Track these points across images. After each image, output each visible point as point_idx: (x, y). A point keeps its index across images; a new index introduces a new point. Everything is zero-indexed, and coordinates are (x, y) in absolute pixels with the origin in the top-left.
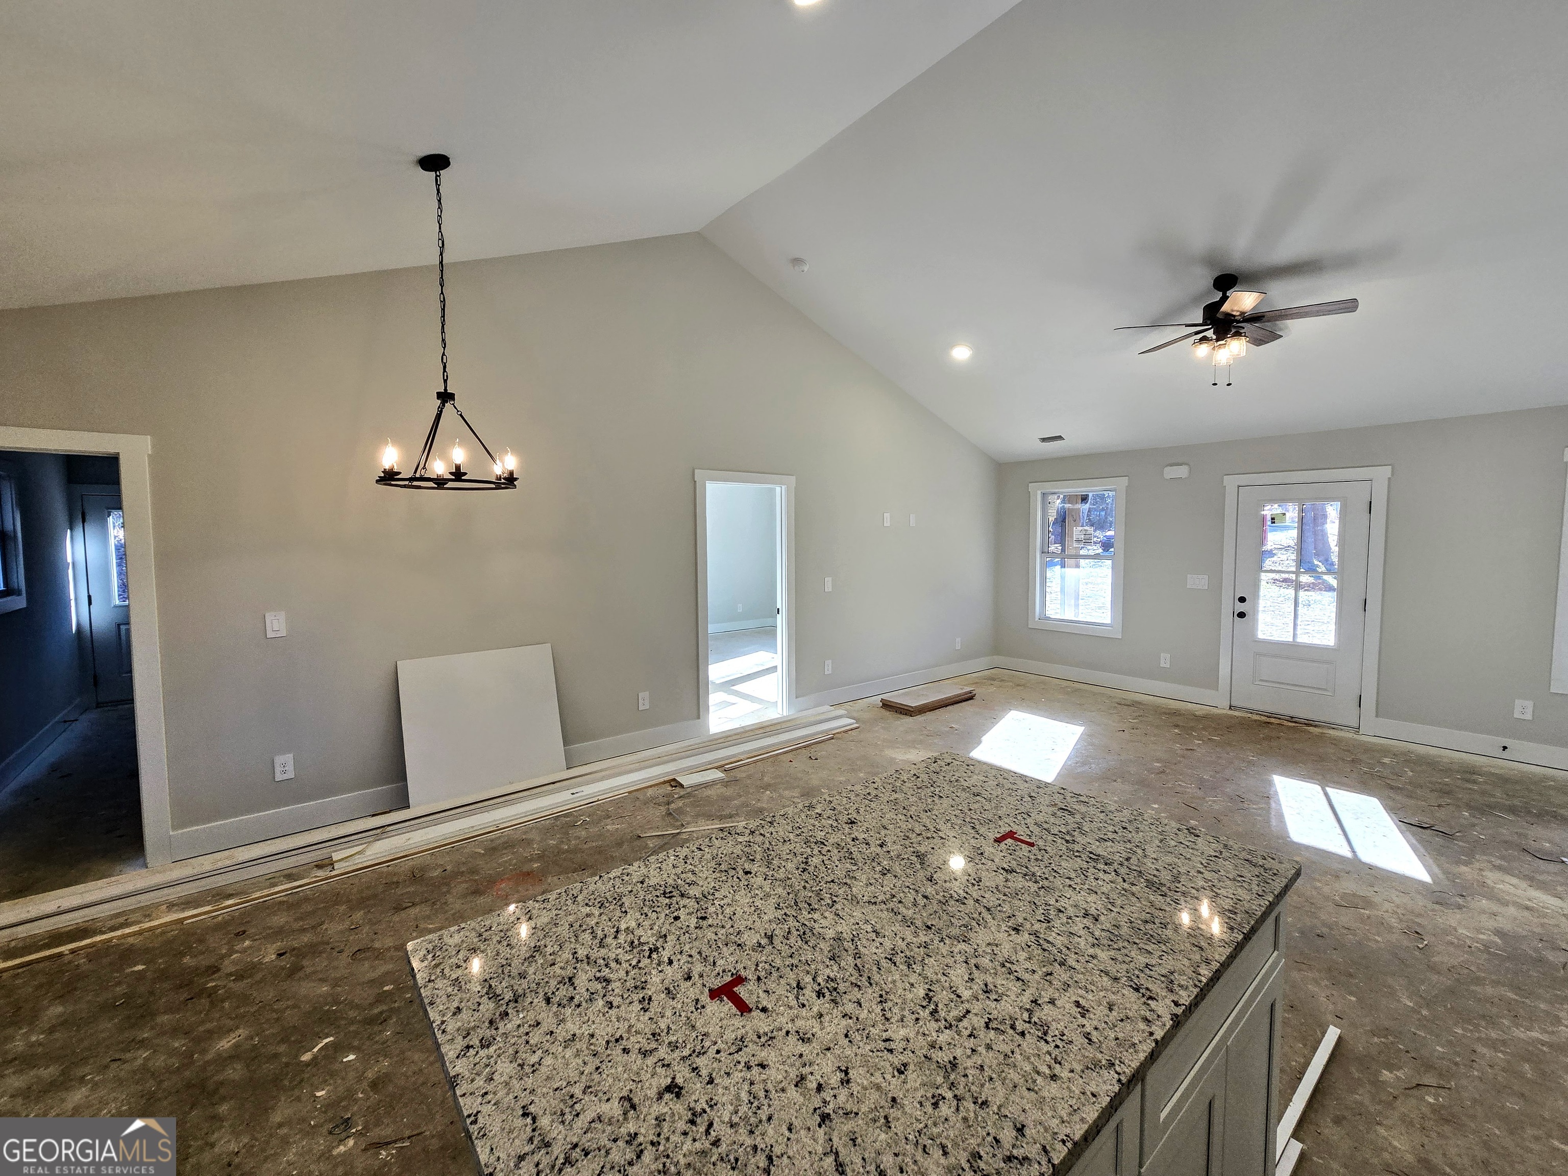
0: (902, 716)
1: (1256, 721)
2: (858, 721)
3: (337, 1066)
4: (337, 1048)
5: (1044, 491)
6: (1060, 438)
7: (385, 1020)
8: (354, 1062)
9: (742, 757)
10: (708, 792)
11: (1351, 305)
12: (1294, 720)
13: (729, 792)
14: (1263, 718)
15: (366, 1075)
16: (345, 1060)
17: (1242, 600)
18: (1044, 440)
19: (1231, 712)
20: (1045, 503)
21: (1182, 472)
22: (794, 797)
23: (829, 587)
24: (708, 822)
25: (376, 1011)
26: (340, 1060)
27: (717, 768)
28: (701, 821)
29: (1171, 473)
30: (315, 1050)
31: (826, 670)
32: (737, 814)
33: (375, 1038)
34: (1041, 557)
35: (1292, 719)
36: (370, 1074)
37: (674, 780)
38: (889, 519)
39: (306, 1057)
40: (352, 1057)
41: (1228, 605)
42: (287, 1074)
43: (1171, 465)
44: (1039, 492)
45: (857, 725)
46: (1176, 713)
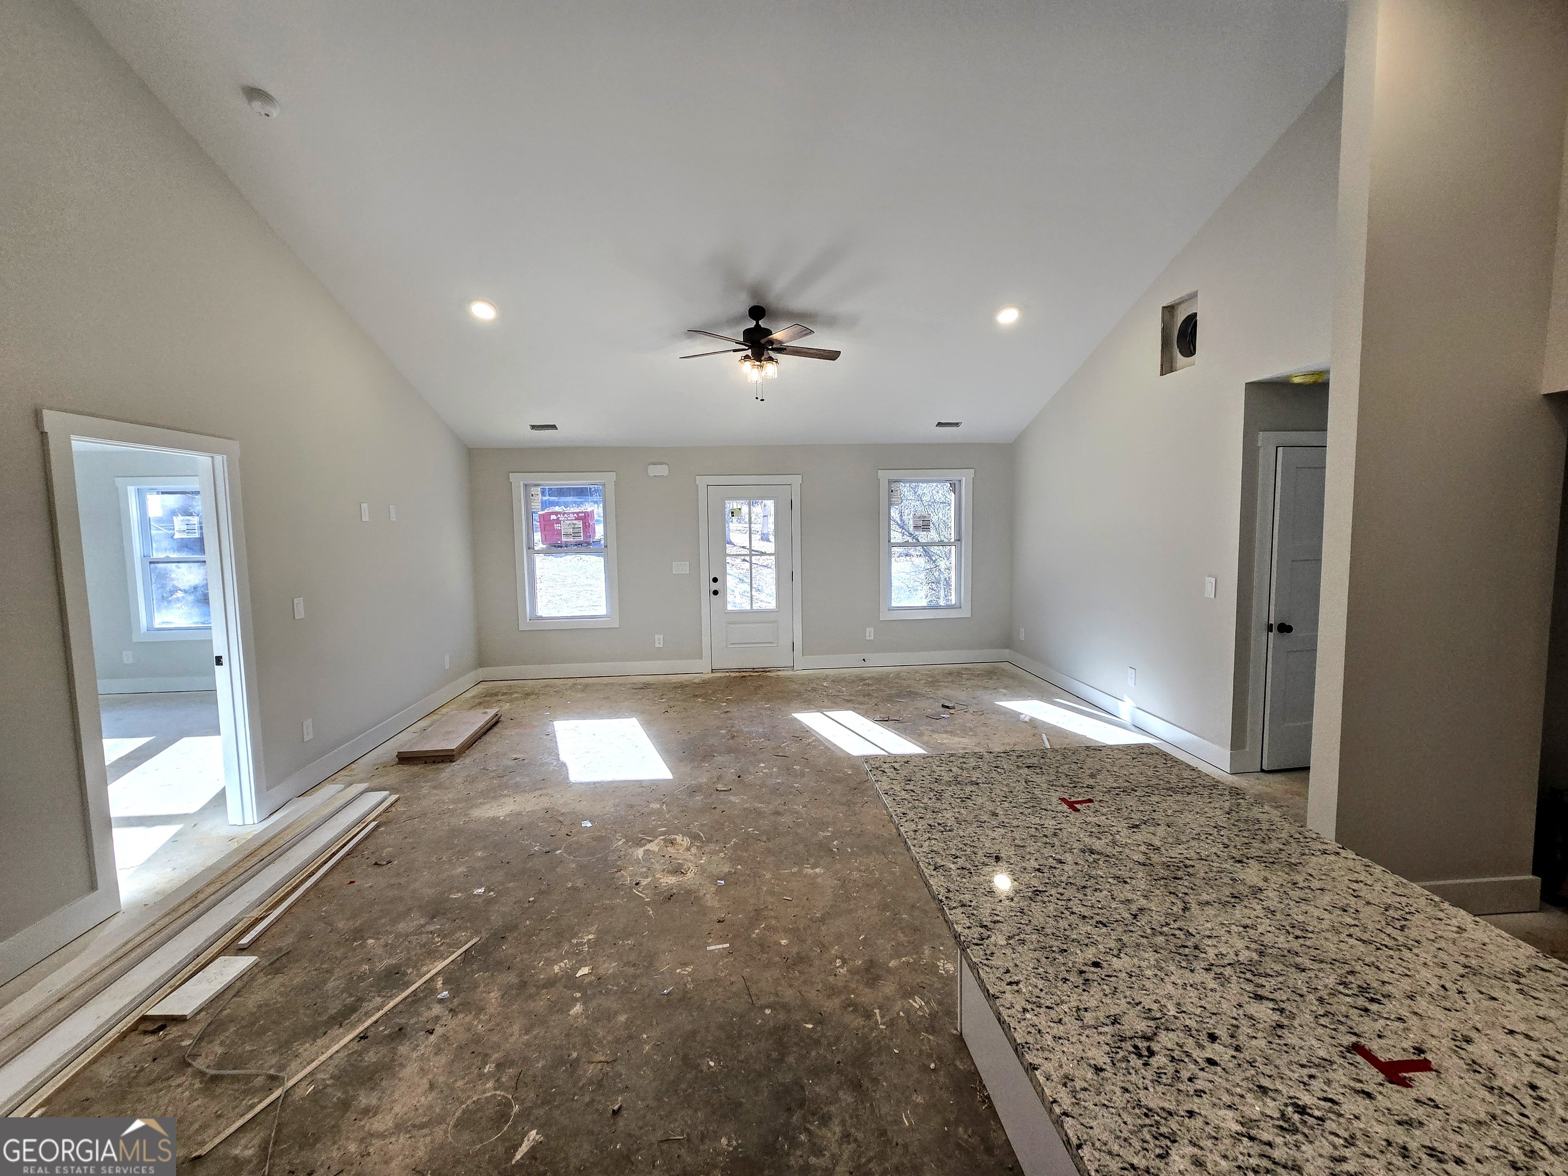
0: (441, 766)
1: (736, 677)
2: (393, 790)
5: (526, 483)
6: (554, 427)
9: (256, 914)
10: (253, 1000)
11: (833, 355)
12: (755, 670)
13: (297, 975)
14: (737, 674)
17: (715, 580)
18: (533, 427)
19: (715, 675)
20: (528, 497)
21: (663, 470)
22: (423, 926)
23: (300, 614)
24: (319, 1042)
27: (222, 952)
28: (306, 1049)
29: (654, 471)
31: (305, 734)
32: (360, 1000)
34: (527, 553)
35: (754, 670)
37: (144, 1019)
38: (367, 510)
41: (706, 586)
43: (654, 464)
44: (522, 483)
45: (394, 797)
46: (682, 686)
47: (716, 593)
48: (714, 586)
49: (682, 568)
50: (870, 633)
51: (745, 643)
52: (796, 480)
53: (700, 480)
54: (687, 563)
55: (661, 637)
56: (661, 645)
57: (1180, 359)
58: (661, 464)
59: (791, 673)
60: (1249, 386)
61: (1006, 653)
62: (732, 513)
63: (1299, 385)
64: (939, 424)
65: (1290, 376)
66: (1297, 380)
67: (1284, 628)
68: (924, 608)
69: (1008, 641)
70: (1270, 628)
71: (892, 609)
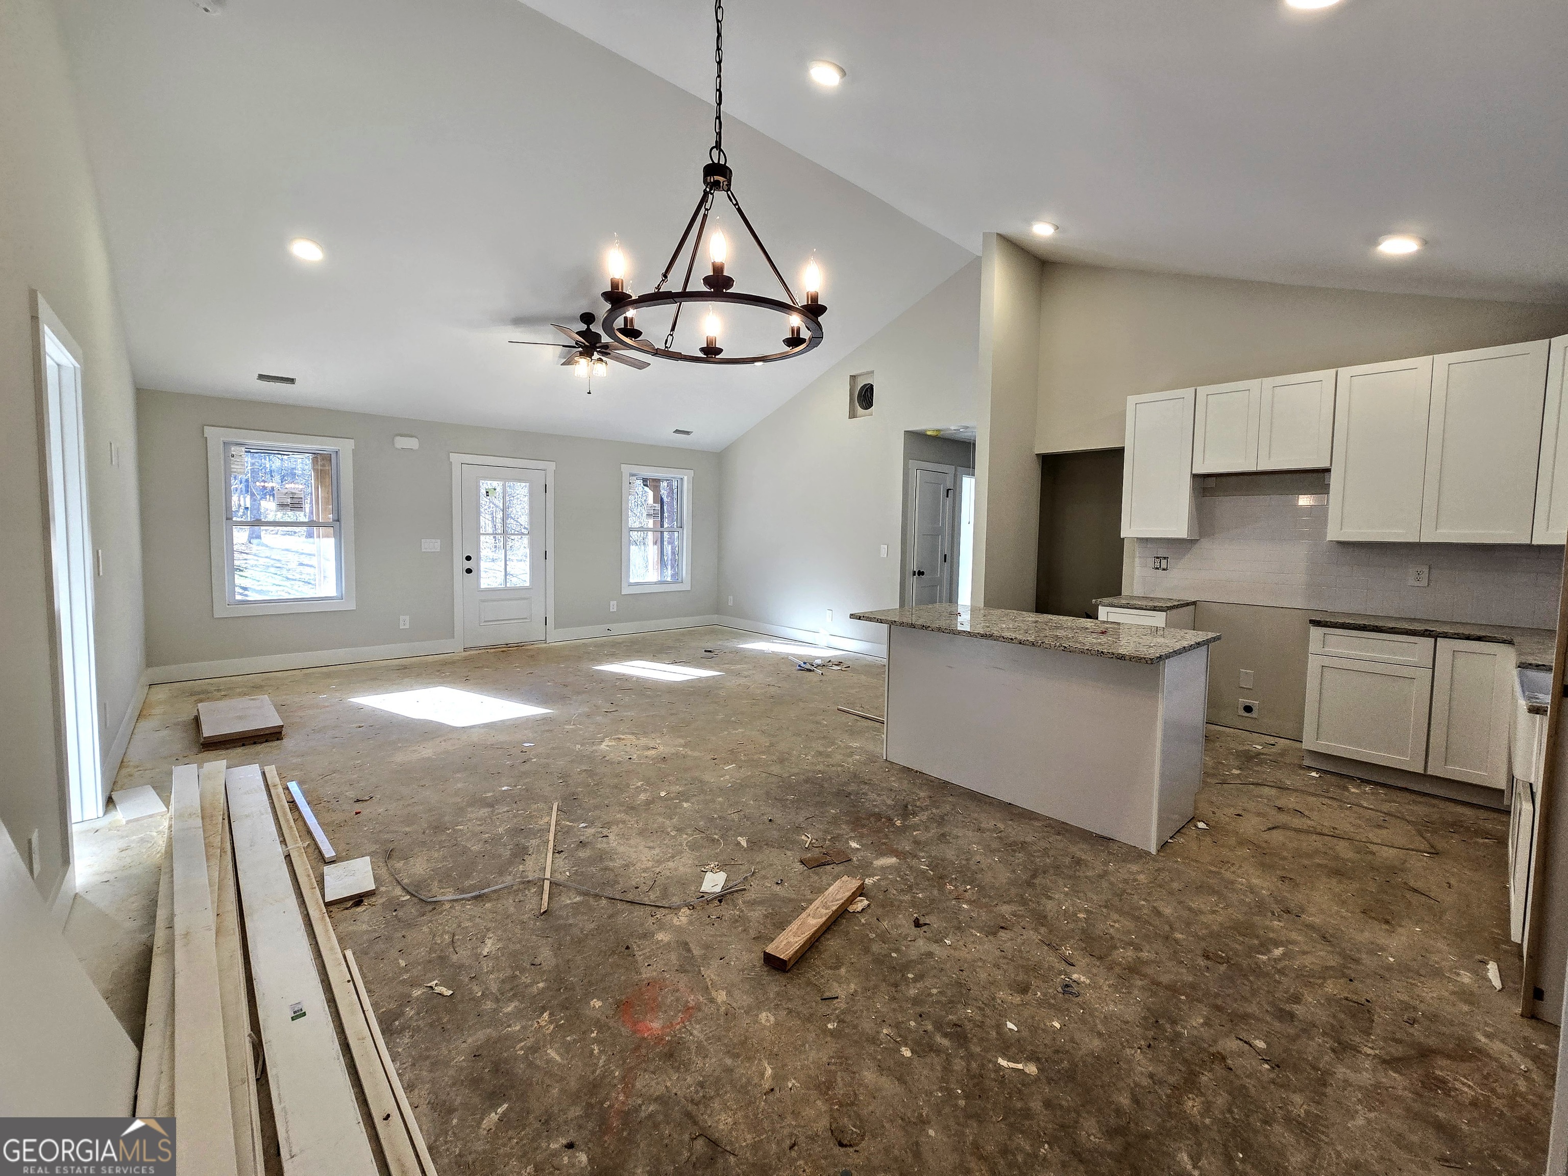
3: (1025, 1033)
4: (1008, 1047)
5: (226, 440)
6: (292, 381)
7: (955, 1025)
8: (1014, 1021)
12: (509, 645)
15: (1020, 1003)
16: (1016, 1029)
17: (468, 558)
18: (262, 377)
19: (468, 653)
21: (412, 443)
25: (945, 1042)
26: (1017, 1034)
29: (402, 443)
30: (1020, 1066)
33: (978, 1020)
34: (225, 524)
36: (1017, 999)
39: (1032, 1069)
40: (1010, 1025)
41: (460, 565)
42: (1059, 1071)
43: (402, 436)
44: (220, 440)
47: (469, 571)
48: (468, 564)
49: (432, 545)
50: (613, 606)
51: (498, 620)
52: (551, 466)
53: (454, 457)
54: (439, 541)
55: (407, 618)
56: (407, 626)
57: (860, 410)
58: (412, 437)
59: (545, 645)
60: (908, 433)
61: (715, 618)
62: (487, 492)
63: (930, 436)
64: (677, 431)
65: (926, 431)
66: (929, 433)
67: (921, 573)
68: (656, 583)
69: (718, 608)
70: (914, 574)
71: (631, 585)
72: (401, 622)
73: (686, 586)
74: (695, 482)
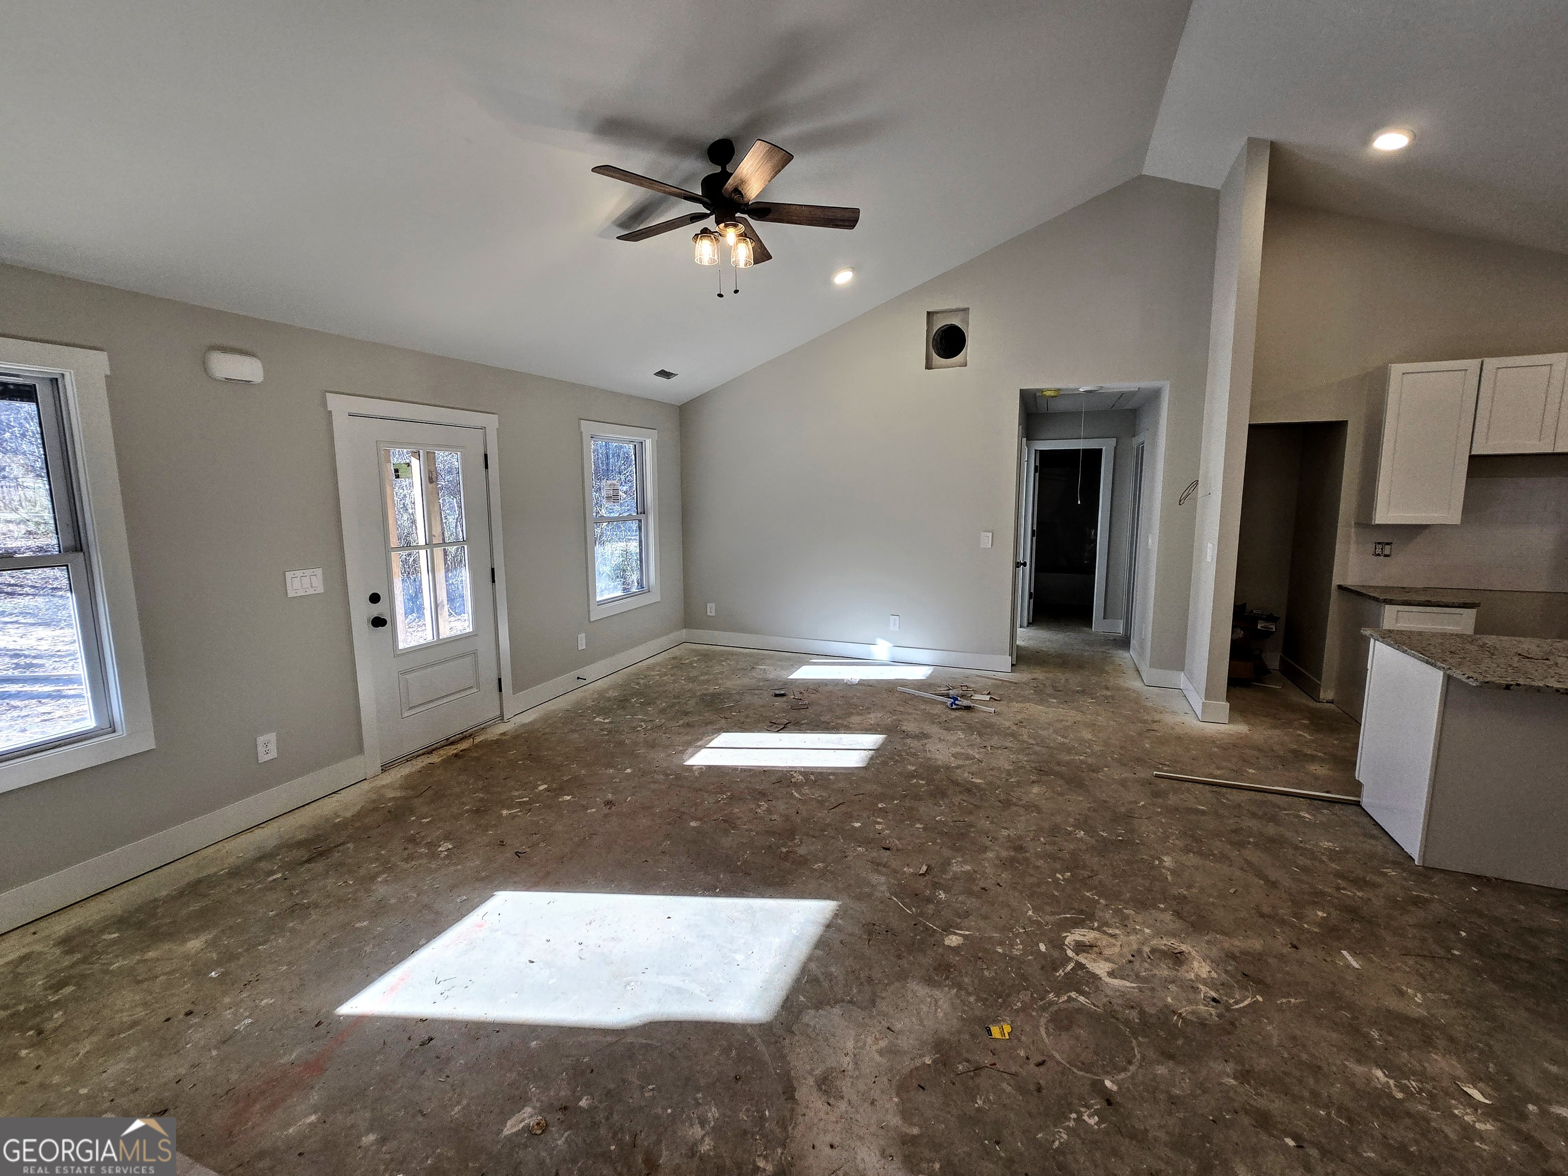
17: (375, 598)
21: (248, 369)
29: (226, 365)
43: (225, 349)
47: (378, 622)
48: (376, 610)
49: (307, 583)
50: (581, 640)
52: (491, 422)
53: (336, 403)
54: (319, 571)
55: (272, 737)
56: (273, 754)
57: (937, 359)
58: (248, 355)
60: (1024, 393)
62: (394, 471)
64: (659, 373)
71: (601, 603)
72: (261, 749)
73: (654, 597)
74: (659, 447)
